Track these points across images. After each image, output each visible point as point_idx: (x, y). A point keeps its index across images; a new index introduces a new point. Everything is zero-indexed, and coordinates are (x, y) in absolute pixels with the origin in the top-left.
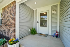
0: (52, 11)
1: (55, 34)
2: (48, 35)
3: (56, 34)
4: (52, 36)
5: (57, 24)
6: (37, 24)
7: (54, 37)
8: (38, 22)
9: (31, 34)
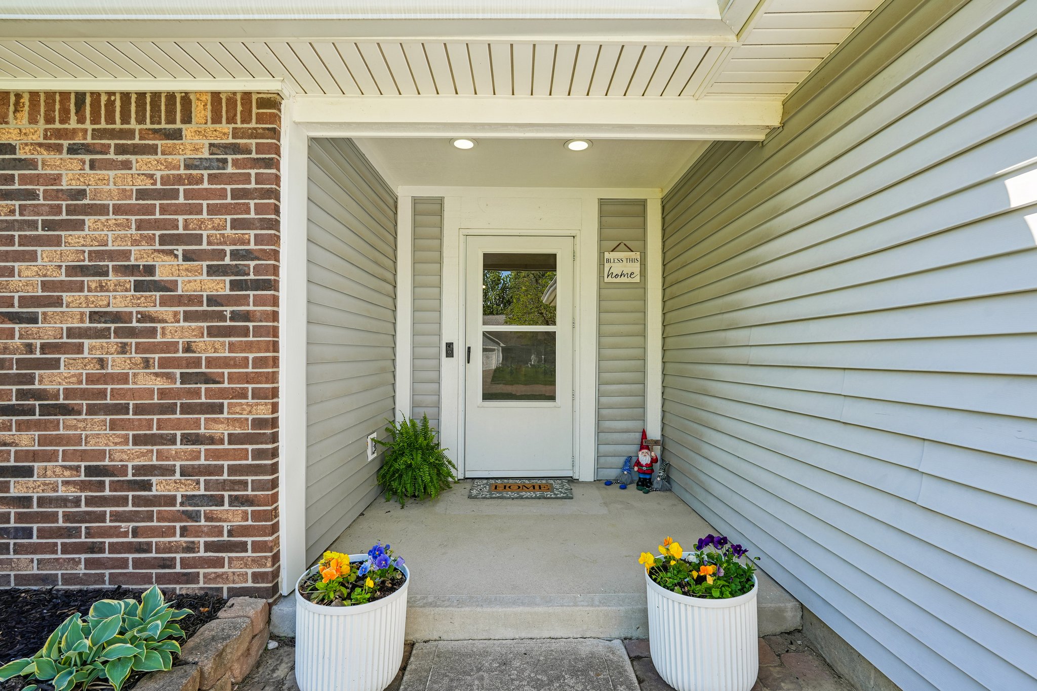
0: (601, 254)
1: (631, 463)
2: (571, 480)
3: (638, 463)
4: (608, 483)
5: (644, 372)
6: (451, 369)
7: (624, 487)
8: (459, 351)
9: (393, 505)
